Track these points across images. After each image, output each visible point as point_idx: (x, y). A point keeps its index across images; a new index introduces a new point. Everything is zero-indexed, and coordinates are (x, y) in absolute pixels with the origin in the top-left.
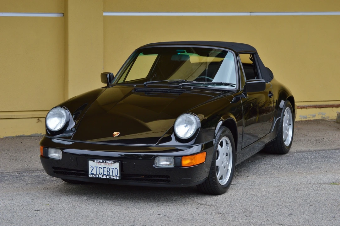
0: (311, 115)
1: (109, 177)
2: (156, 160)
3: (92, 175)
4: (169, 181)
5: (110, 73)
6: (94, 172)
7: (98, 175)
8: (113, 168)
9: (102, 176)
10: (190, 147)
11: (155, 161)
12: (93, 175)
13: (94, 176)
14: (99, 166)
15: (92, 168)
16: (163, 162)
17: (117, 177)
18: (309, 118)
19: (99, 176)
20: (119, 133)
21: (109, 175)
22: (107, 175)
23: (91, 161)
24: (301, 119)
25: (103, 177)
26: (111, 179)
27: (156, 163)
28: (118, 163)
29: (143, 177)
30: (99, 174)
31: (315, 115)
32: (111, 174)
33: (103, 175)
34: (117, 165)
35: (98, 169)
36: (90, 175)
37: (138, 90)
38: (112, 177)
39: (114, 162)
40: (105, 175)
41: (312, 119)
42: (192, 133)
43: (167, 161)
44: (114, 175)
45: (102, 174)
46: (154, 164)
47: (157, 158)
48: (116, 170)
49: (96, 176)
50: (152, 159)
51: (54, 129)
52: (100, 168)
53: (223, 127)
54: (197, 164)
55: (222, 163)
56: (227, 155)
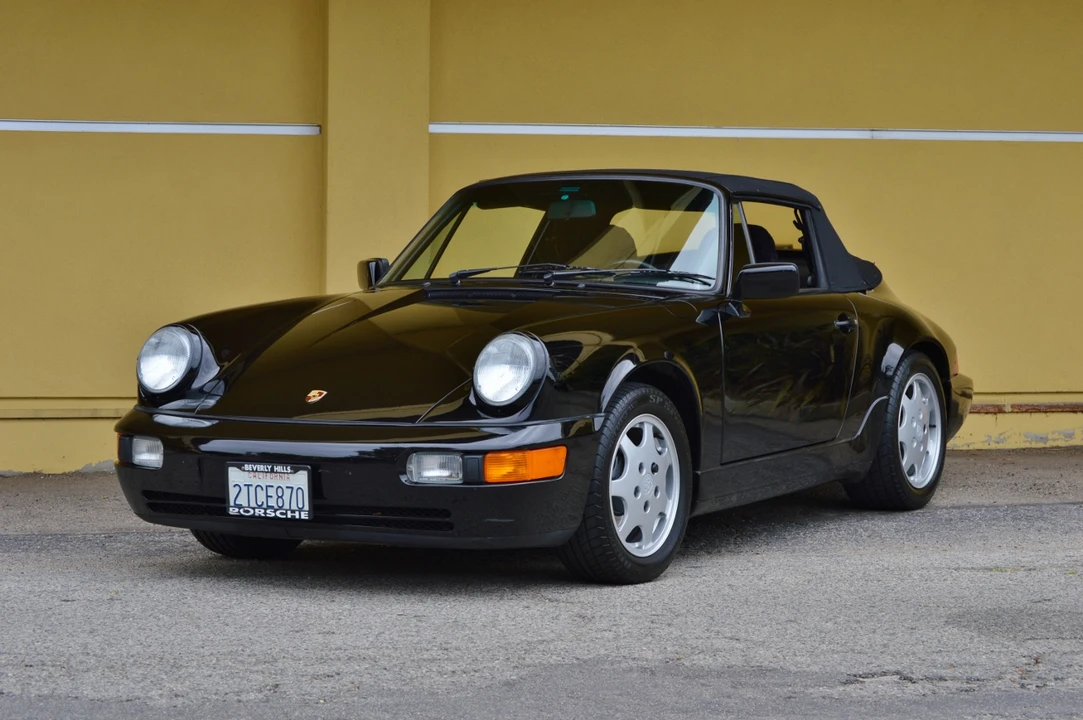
0: (1060, 434)
1: (282, 514)
2: (411, 463)
3: (237, 510)
4: (450, 526)
5: (378, 261)
6: (242, 500)
7: (254, 509)
8: (292, 488)
9: (263, 511)
10: (515, 428)
11: (408, 466)
12: (240, 508)
13: (242, 511)
14: (255, 482)
15: (237, 489)
16: (433, 471)
17: (302, 513)
18: (1054, 440)
19: (257, 510)
20: (325, 393)
21: (281, 508)
22: (276, 507)
23: (235, 469)
24: (1030, 443)
25: (265, 513)
26: (287, 519)
27: (411, 472)
28: (306, 473)
29: (378, 516)
30: (255, 506)
31: (1073, 434)
32: (287, 506)
33: (265, 510)
34: (301, 479)
35: (252, 489)
36: (231, 509)
37: (435, 294)
38: (289, 515)
39: (295, 471)
40: (272, 507)
41: (1062, 443)
42: (519, 389)
43: (443, 466)
44: (294, 507)
45: (265, 506)
46: (405, 473)
47: (414, 457)
48: (300, 492)
49: (248, 512)
50: (399, 460)
51: (156, 386)
52: (259, 489)
53: (641, 385)
54: (534, 478)
55: (637, 491)
56: (654, 469)
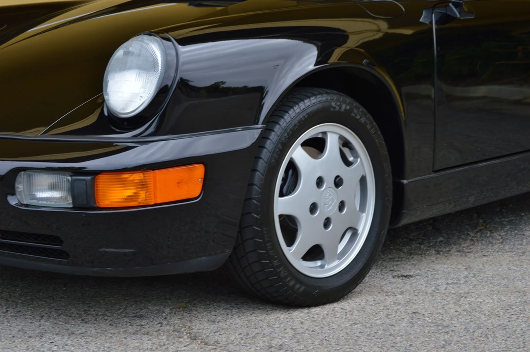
2: (20, 183)
11: (17, 185)
16: (45, 192)
27: (21, 193)
43: (53, 187)
46: (13, 194)
47: (23, 177)
53: (321, 90)
54: (159, 201)
55: (313, 208)
56: (338, 182)
